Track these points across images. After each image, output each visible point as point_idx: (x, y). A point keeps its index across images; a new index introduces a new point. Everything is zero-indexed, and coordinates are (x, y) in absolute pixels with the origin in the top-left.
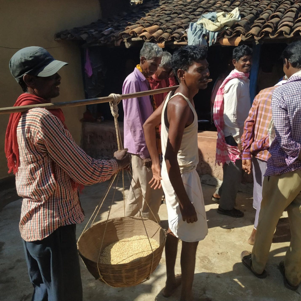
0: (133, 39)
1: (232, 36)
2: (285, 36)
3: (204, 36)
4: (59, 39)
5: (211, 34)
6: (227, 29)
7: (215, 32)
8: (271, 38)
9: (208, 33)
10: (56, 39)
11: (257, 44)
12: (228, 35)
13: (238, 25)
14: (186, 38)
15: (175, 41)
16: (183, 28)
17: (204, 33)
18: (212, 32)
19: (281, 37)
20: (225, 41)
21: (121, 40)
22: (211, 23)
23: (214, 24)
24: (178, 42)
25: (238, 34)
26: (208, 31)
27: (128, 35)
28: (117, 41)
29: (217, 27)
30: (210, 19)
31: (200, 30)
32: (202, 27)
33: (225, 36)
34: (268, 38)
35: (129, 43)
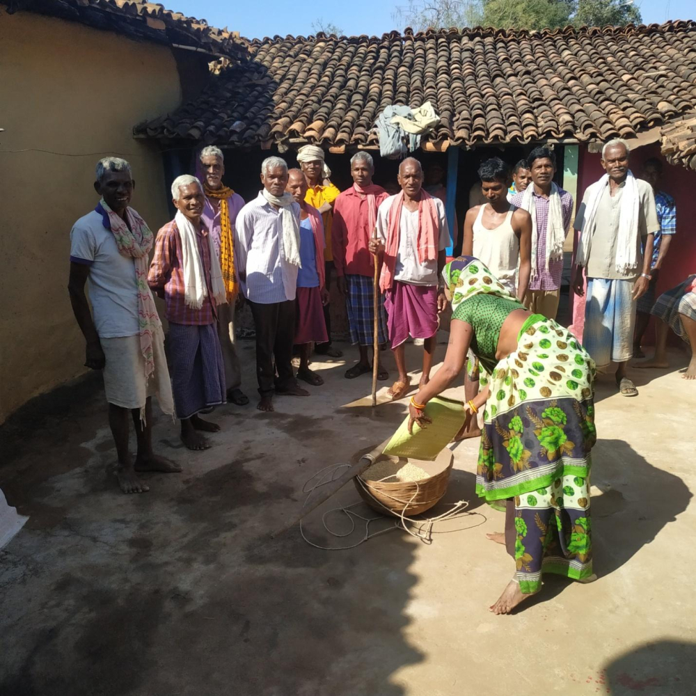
0: (291, 140)
1: (438, 140)
2: (501, 141)
3: (403, 138)
4: (142, 136)
5: (411, 137)
6: (431, 131)
7: (417, 134)
8: (487, 144)
9: (408, 136)
10: (135, 137)
11: (468, 149)
12: (432, 138)
13: (443, 126)
14: (377, 141)
15: (359, 144)
16: (364, 127)
17: (402, 135)
18: (413, 134)
19: (496, 142)
20: (430, 146)
21: (271, 141)
22: (410, 123)
23: (414, 125)
24: (363, 145)
25: (445, 137)
26: (407, 133)
27: (281, 134)
28: (265, 142)
29: (421, 129)
30: (406, 117)
31: (397, 131)
32: (399, 128)
33: (430, 139)
34: (481, 142)
35: (285, 146)
